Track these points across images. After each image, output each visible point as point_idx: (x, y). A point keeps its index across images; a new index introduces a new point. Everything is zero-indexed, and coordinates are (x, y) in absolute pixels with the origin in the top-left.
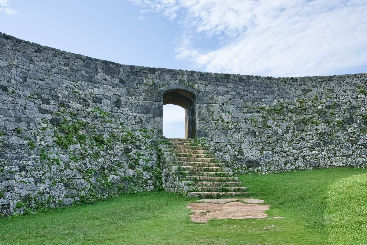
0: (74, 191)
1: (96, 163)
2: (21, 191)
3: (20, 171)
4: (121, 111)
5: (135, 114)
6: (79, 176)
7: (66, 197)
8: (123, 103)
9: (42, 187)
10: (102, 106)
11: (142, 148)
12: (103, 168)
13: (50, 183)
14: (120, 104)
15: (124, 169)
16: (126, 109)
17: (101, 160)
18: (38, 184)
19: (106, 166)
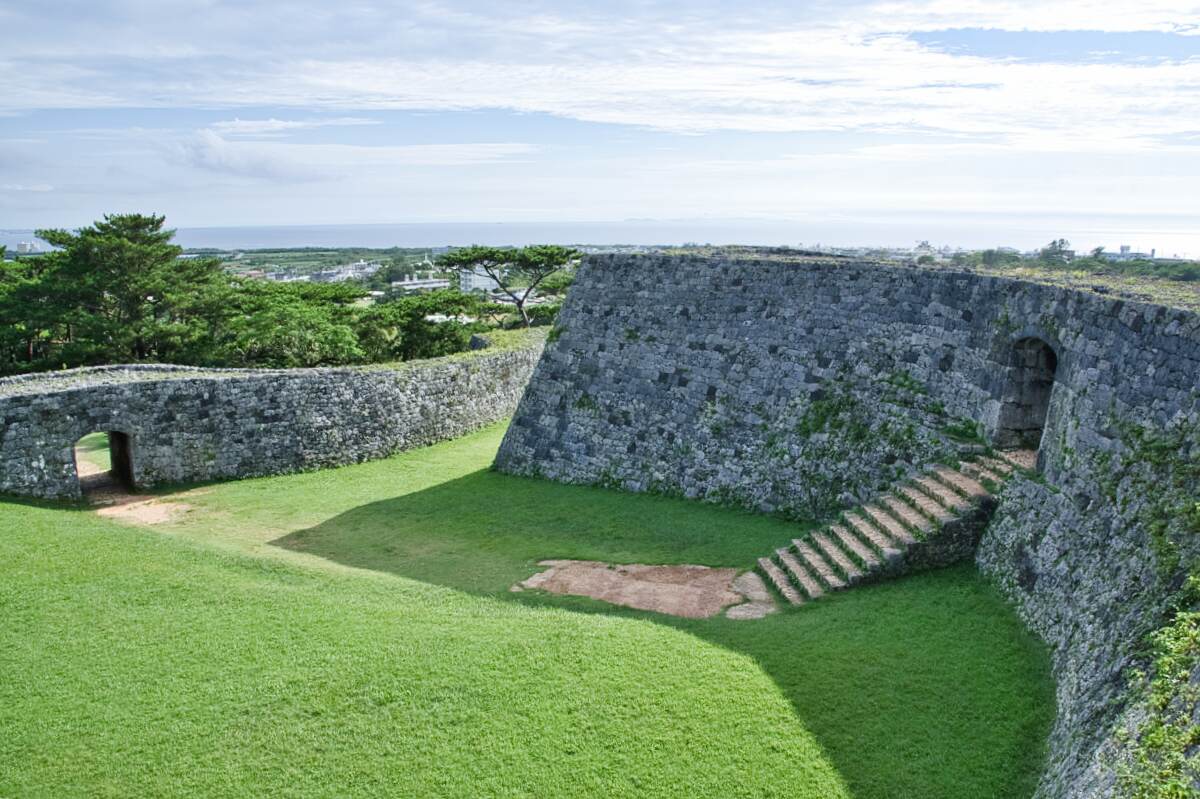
0: (781, 498)
1: (833, 467)
2: (724, 479)
3: (735, 456)
4: (948, 379)
5: (971, 386)
6: (798, 480)
7: (767, 501)
8: (955, 363)
9: (746, 480)
10: (914, 368)
11: (913, 461)
12: (838, 479)
13: (758, 478)
14: (950, 365)
15: (870, 489)
16: (959, 374)
17: (843, 464)
18: (744, 476)
19: (845, 477)
